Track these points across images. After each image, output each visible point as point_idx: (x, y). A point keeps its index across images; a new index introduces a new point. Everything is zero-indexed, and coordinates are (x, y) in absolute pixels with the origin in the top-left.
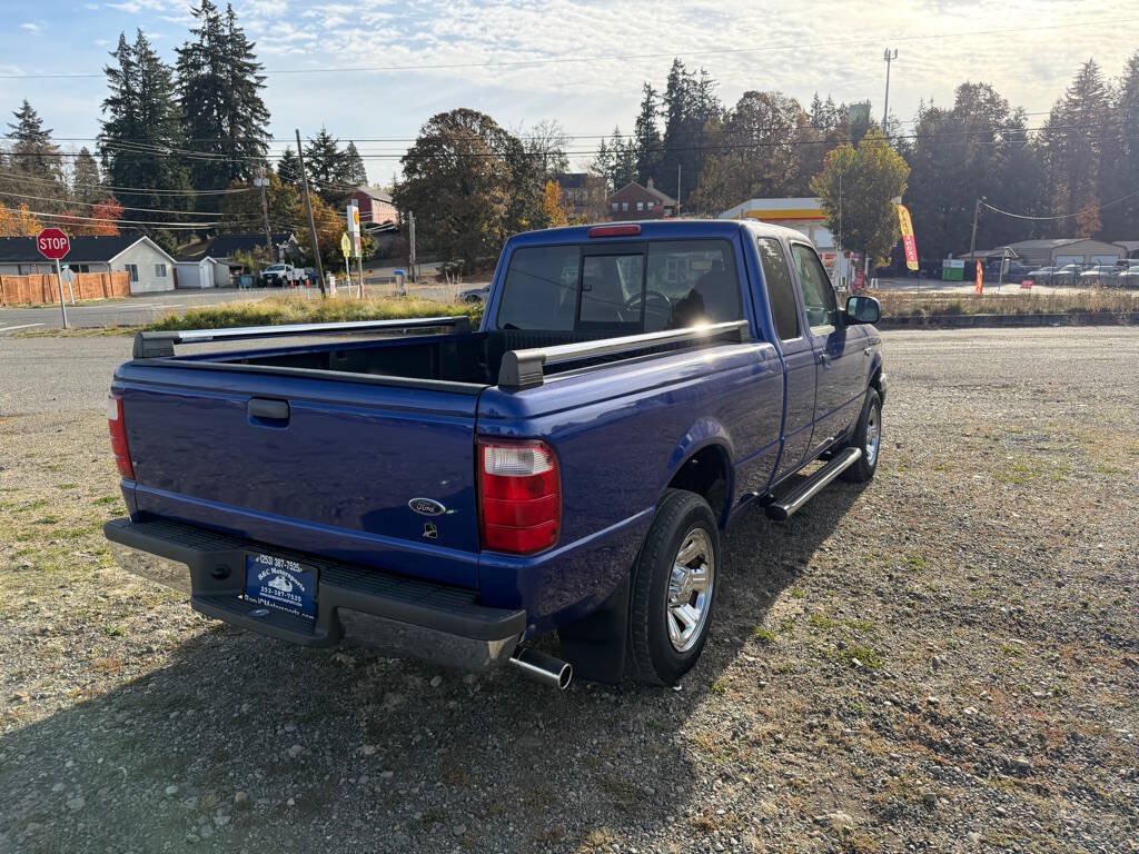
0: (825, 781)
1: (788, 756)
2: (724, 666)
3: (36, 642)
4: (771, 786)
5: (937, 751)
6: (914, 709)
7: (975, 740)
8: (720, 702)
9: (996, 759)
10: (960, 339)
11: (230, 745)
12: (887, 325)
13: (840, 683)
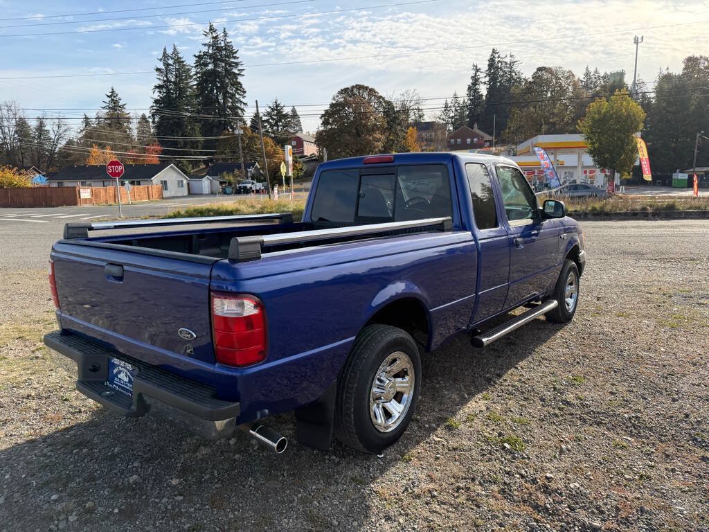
0: (453, 526)
1: (436, 507)
2: (418, 443)
3: (22, 402)
4: (416, 527)
5: (539, 511)
6: (534, 481)
7: (569, 507)
8: (405, 468)
9: (579, 521)
10: (671, 227)
11: (99, 472)
12: (623, 217)
13: (490, 460)
